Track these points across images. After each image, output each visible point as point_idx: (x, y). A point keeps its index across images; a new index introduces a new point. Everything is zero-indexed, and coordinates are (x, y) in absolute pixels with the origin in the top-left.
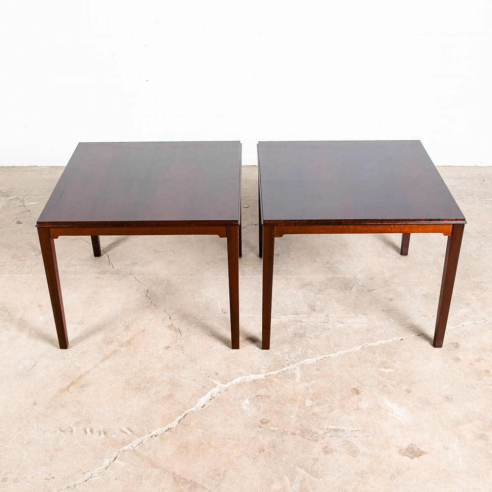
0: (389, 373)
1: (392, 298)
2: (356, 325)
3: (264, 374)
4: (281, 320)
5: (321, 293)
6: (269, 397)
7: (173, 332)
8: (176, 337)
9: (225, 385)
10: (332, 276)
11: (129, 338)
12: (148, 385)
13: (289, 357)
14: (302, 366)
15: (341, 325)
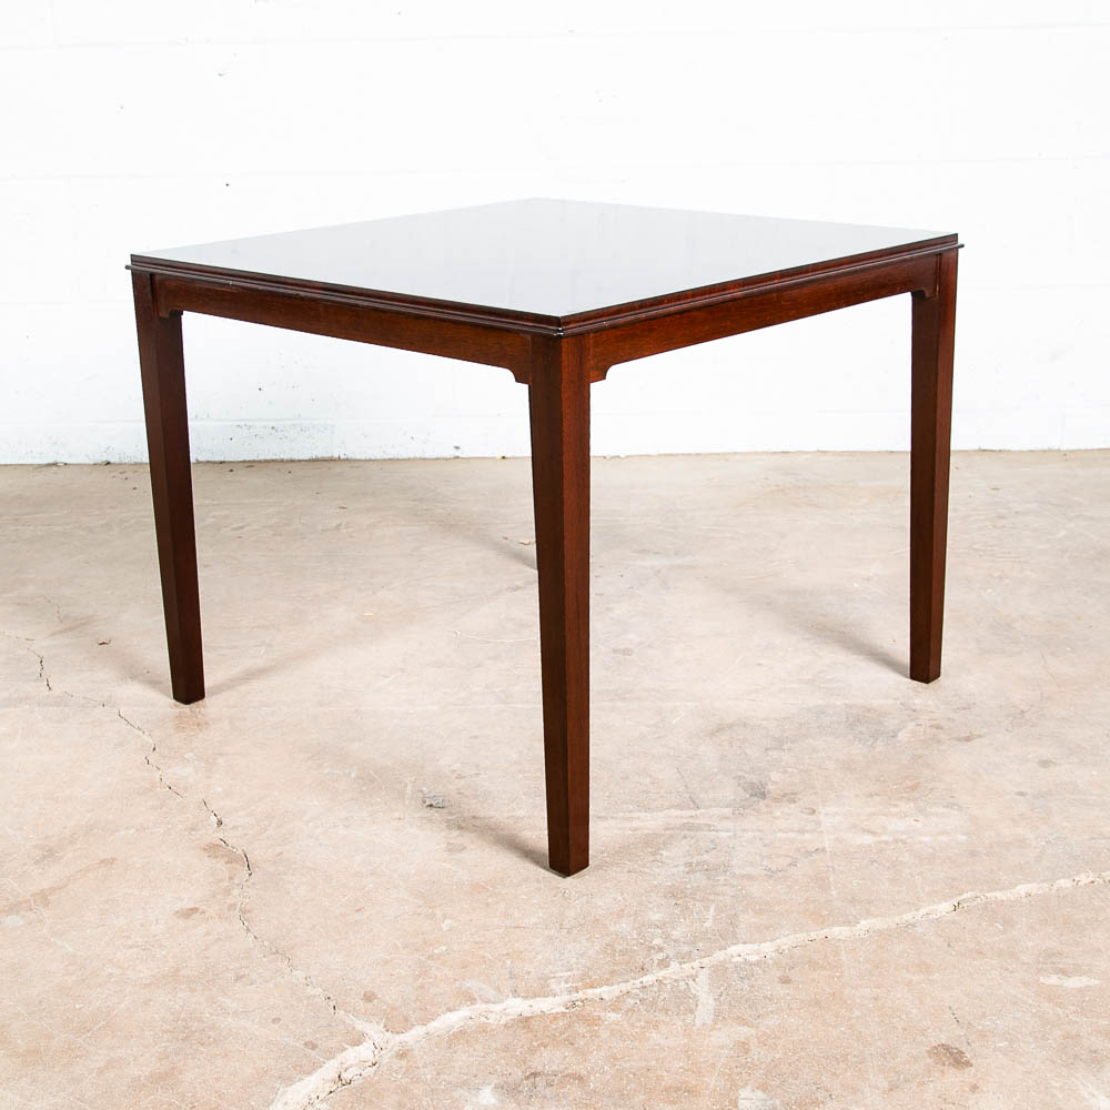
0: (1080, 990)
1: (1045, 758)
2: (926, 839)
3: (566, 998)
4: (635, 824)
5: (785, 747)
6: (580, 1078)
7: (220, 864)
8: (231, 878)
9: (399, 1038)
10: (821, 702)
11: (45, 885)
12: (80, 1040)
13: (667, 937)
14: (719, 971)
15: (868, 839)
